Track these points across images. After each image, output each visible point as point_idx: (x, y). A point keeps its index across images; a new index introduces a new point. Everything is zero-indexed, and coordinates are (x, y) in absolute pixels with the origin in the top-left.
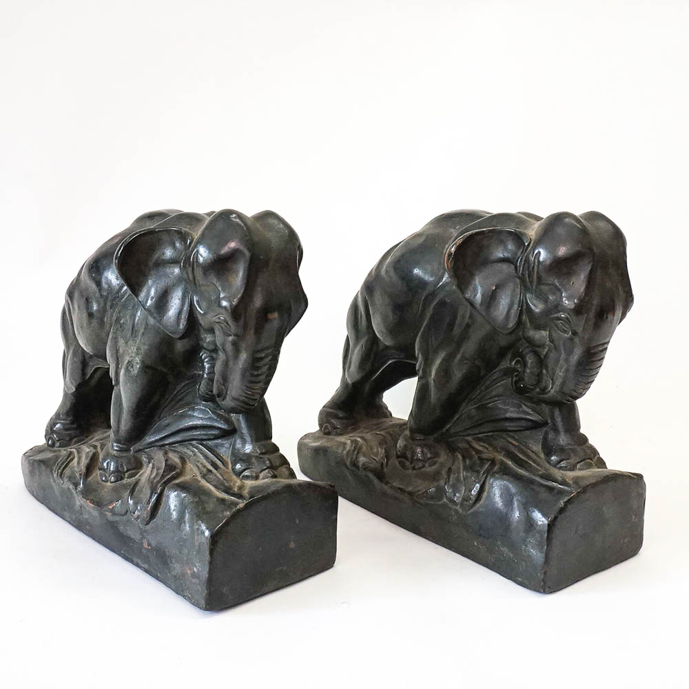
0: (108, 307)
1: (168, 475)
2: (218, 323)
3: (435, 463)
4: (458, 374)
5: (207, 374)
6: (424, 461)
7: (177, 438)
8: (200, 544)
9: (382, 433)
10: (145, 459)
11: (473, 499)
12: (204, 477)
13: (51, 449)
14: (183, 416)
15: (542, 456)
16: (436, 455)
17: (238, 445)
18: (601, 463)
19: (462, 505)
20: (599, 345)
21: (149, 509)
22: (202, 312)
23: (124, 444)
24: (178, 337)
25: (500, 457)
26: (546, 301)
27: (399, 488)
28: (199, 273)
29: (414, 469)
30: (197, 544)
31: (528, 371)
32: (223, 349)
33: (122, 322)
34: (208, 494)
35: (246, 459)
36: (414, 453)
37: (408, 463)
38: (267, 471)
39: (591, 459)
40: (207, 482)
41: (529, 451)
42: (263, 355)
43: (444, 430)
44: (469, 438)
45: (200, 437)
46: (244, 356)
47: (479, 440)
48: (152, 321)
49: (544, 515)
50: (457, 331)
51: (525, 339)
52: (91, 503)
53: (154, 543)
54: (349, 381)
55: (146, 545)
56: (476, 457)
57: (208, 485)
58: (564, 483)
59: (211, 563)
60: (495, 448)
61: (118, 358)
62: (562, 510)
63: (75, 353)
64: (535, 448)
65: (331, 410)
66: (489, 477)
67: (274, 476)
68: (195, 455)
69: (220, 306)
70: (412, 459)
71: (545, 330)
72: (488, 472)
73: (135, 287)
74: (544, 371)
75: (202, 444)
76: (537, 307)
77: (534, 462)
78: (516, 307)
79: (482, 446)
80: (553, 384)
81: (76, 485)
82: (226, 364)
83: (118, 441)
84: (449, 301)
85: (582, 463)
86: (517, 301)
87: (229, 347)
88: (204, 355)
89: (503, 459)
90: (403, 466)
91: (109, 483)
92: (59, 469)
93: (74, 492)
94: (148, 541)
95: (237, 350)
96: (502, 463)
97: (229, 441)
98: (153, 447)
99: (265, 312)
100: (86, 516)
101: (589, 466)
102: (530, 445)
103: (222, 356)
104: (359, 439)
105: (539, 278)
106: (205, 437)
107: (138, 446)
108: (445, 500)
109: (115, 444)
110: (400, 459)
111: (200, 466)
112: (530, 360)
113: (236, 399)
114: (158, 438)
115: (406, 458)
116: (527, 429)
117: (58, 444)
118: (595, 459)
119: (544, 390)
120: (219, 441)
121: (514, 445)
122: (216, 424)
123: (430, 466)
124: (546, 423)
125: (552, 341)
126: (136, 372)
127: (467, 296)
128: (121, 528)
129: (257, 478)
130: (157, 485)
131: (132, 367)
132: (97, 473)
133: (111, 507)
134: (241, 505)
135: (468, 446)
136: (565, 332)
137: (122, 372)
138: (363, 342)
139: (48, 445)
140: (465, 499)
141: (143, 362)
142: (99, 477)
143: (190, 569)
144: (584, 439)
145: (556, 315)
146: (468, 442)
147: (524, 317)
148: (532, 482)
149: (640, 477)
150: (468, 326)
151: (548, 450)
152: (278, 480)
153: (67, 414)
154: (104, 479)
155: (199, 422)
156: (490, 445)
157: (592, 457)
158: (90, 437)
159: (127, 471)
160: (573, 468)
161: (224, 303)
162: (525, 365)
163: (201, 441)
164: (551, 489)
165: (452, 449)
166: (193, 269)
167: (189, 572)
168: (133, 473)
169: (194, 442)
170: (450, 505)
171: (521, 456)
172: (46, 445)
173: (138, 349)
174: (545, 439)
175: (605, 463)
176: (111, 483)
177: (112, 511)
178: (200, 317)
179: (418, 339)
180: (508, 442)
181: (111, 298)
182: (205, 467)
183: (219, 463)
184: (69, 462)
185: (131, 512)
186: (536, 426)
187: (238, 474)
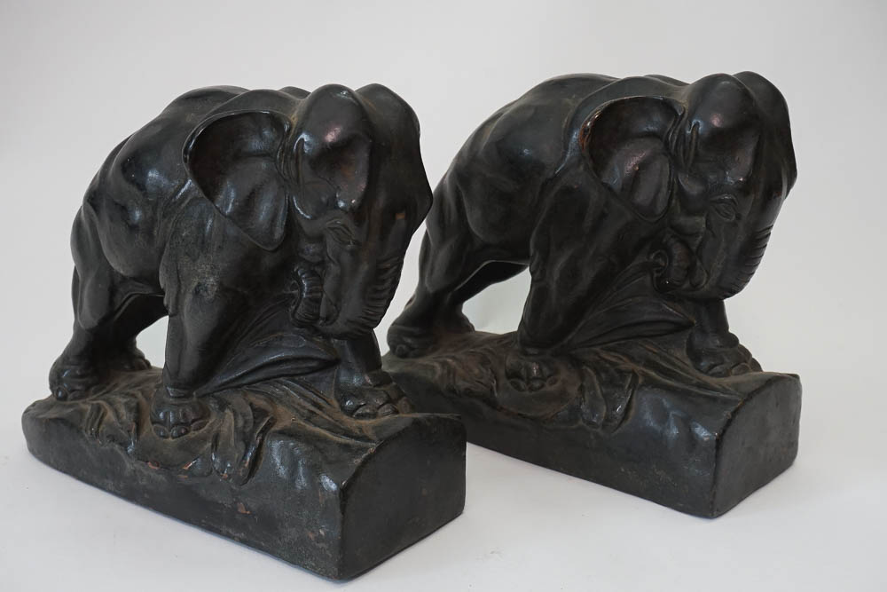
0: (159, 216)
1: (262, 421)
2: (333, 229)
3: (556, 381)
4: (588, 275)
5: (307, 294)
6: (543, 379)
7: (260, 375)
8: (326, 502)
9: (478, 350)
10: (213, 405)
11: (619, 418)
12: (308, 420)
13: (64, 403)
14: (267, 348)
15: (688, 362)
16: (556, 372)
17: (343, 378)
18: (756, 366)
19: (604, 426)
20: (764, 230)
21: (246, 465)
22: (308, 217)
23: (184, 389)
24: (270, 249)
25: (639, 368)
26: (704, 181)
27: (519, 415)
28: (305, 168)
29: (531, 389)
30: (322, 501)
31: (675, 264)
32: (338, 261)
33: (184, 235)
34: (325, 440)
35: (357, 393)
36: (529, 370)
37: (522, 384)
38: (385, 406)
39: (746, 362)
40: (315, 425)
41: (673, 359)
42: (389, 265)
43: (565, 341)
44: (597, 349)
45: (292, 372)
46: (365, 268)
47: (609, 350)
48: (232, 231)
49: (708, 429)
50: (588, 222)
51: (672, 227)
52: (153, 465)
53: (253, 506)
54: (431, 290)
55: (242, 510)
56: (612, 370)
57: (317, 430)
58: (725, 391)
59: (343, 522)
60: (632, 359)
61: (179, 281)
62: (729, 422)
63: (98, 278)
64: (678, 355)
65: (403, 328)
66: (636, 391)
67: (396, 412)
68: (287, 394)
69: (336, 207)
70: (528, 378)
71: (702, 215)
72: (633, 385)
73: (209, 188)
74: (699, 264)
75: (294, 381)
76: (693, 188)
77: (682, 370)
78: (664, 190)
79: (615, 357)
80: (708, 278)
81: (124, 445)
82: (340, 279)
83: (175, 386)
84: (575, 187)
85: (737, 367)
86: (665, 182)
87: (346, 258)
88: (299, 270)
89: (645, 370)
90: (518, 388)
91: (170, 439)
92: (92, 426)
93: (122, 454)
94: (245, 504)
95: (356, 261)
96: (645, 375)
97: (331, 374)
98: (227, 388)
99: (391, 212)
100: (144, 482)
101: (745, 370)
102: (672, 351)
103: (334, 269)
104: (450, 360)
105: (696, 155)
106: (299, 372)
107: (204, 389)
108: (581, 422)
109: (170, 389)
110: (512, 380)
111: (299, 407)
112: (678, 251)
113: (352, 322)
114: (234, 377)
115: (520, 377)
116: (670, 332)
117: (70, 396)
118: (749, 362)
119: (695, 287)
120: (316, 375)
121: (654, 353)
122: (314, 355)
123: (551, 384)
124: (690, 325)
125: (708, 226)
126: (212, 296)
127: (605, 180)
128: (203, 492)
129: (374, 415)
130: (252, 436)
131: (206, 291)
132: (148, 428)
133: (186, 468)
134: (372, 450)
135: (597, 358)
136: (727, 216)
137: (188, 299)
138: (451, 242)
139: (58, 399)
140: (608, 419)
141: (220, 284)
142: (154, 434)
143: (313, 532)
144: (733, 340)
145: (718, 197)
146: (597, 354)
147: (674, 201)
148: (689, 393)
149: (796, 377)
150: (603, 216)
151: (696, 356)
152: (401, 415)
153: (80, 356)
154: (162, 433)
155: (291, 354)
156: (624, 354)
157: (744, 359)
158: (113, 384)
159: (193, 421)
160: (727, 374)
161: (341, 204)
162: (671, 258)
163: (291, 376)
164: (714, 399)
165: (576, 363)
166: (297, 163)
167: (311, 536)
168: (202, 423)
169: (281, 379)
170: (588, 428)
171: (664, 364)
172: (54, 399)
173: (214, 267)
174: (690, 342)
175: (759, 366)
176: (173, 438)
177: (190, 472)
178: (303, 224)
179: (534, 234)
180: (647, 349)
181: (164, 205)
182: (304, 408)
183: (321, 402)
184: (102, 417)
185: (218, 472)
186: (680, 328)
187: (350, 413)
